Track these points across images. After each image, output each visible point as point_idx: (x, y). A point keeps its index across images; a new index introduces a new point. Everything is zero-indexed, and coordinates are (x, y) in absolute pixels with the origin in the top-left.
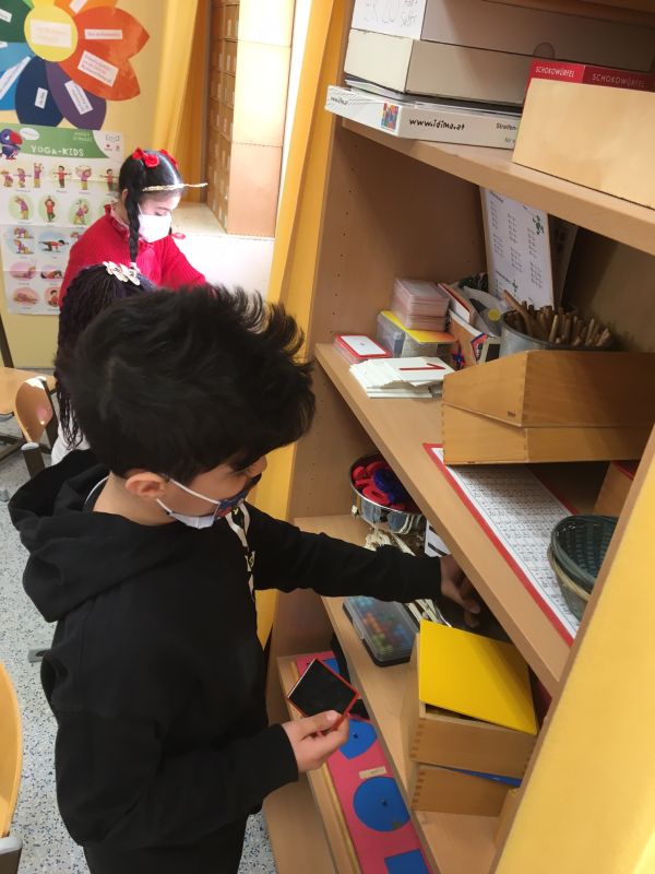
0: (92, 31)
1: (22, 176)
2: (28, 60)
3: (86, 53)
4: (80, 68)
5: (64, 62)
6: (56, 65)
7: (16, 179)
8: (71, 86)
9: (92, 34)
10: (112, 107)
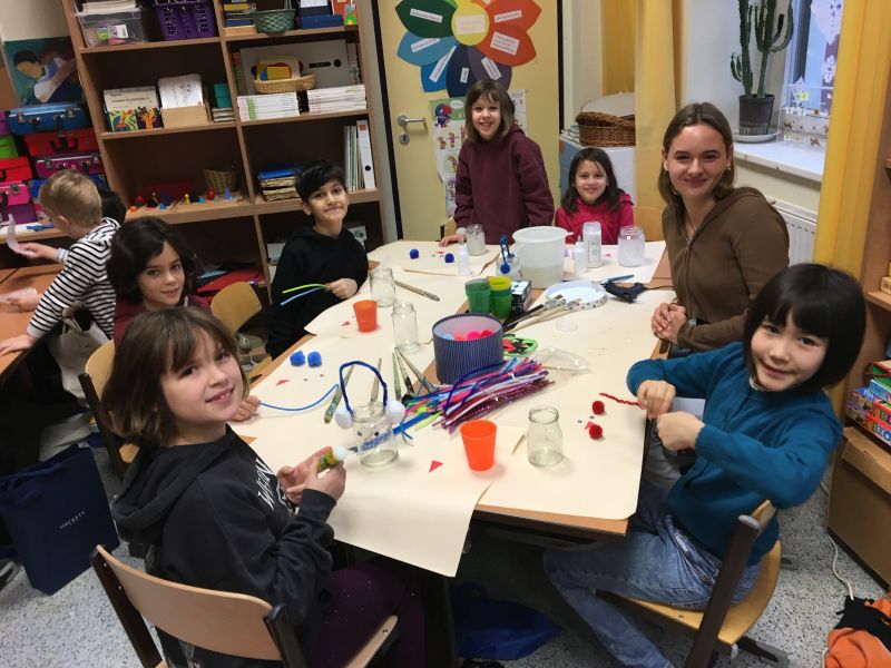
0: (499, 16)
1: (452, 138)
2: (455, 47)
3: (496, 34)
4: (492, 46)
5: (480, 44)
6: (474, 47)
7: (448, 142)
8: (485, 62)
9: (499, 18)
10: (516, 71)
